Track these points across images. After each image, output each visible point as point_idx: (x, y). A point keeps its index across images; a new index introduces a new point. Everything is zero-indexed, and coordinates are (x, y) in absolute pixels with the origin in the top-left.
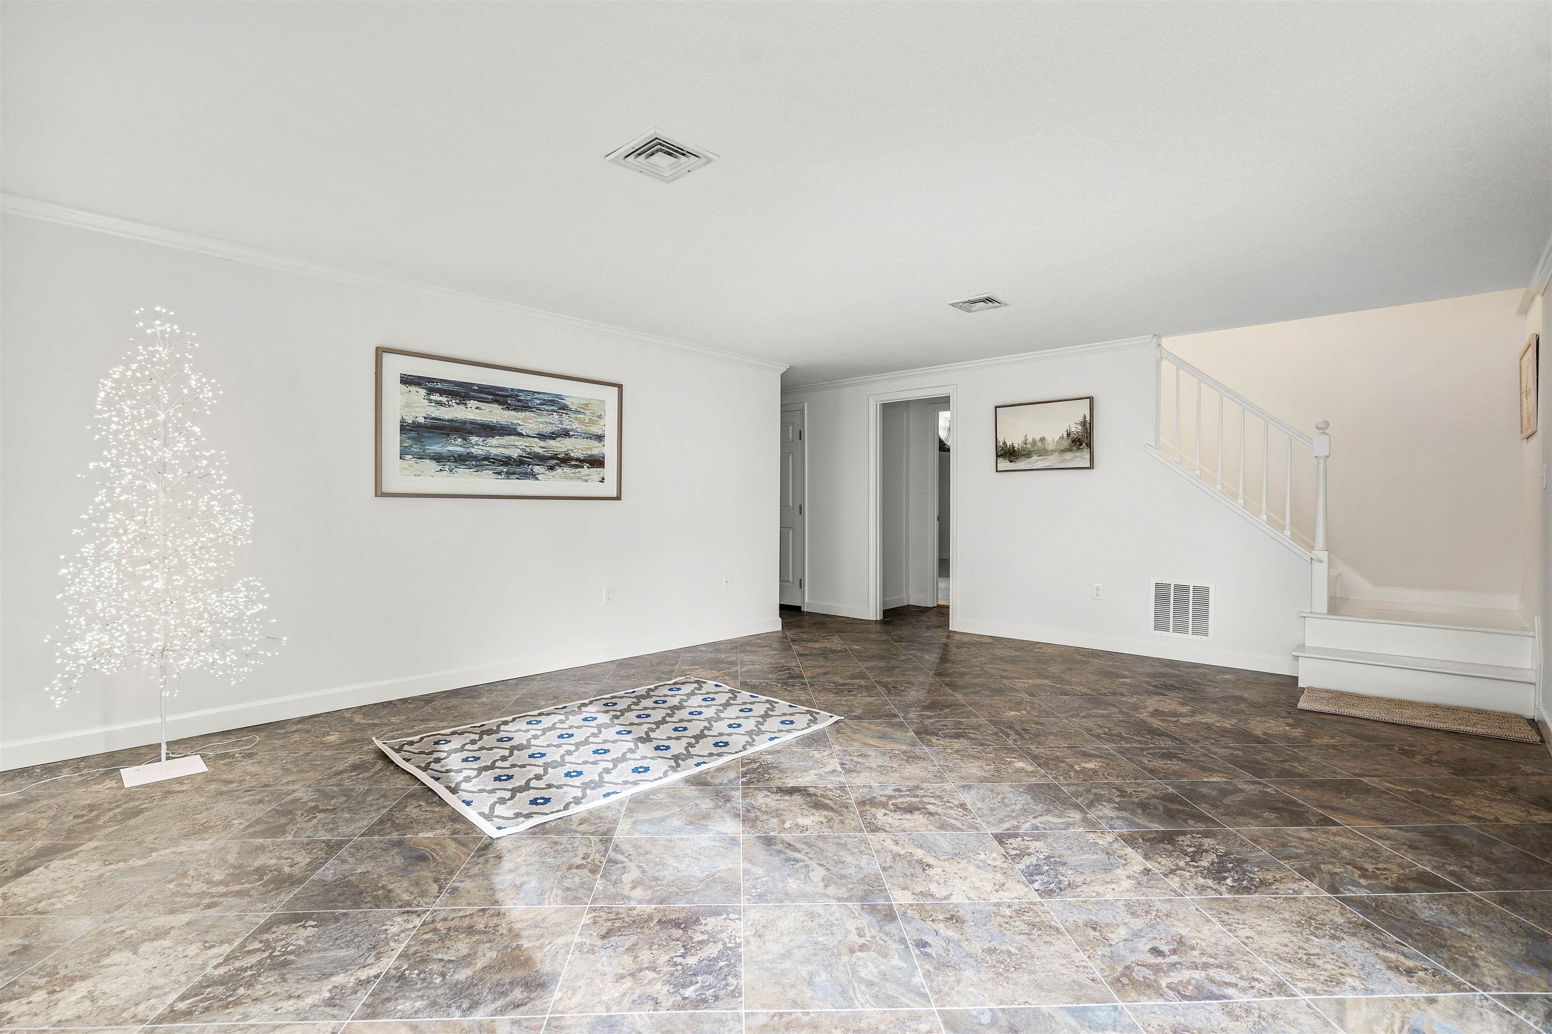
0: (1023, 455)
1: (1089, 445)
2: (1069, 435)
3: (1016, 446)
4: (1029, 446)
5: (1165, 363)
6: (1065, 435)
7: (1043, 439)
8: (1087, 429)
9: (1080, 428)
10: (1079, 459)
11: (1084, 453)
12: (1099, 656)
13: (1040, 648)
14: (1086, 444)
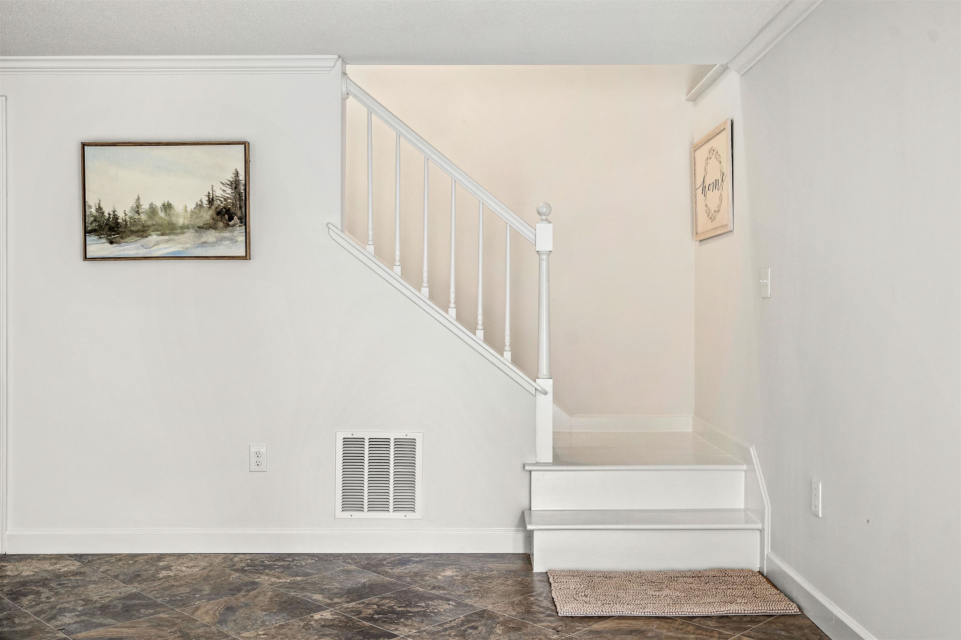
0: (133, 232)
1: (244, 220)
2: (211, 202)
3: (121, 215)
4: (143, 217)
5: (351, 101)
6: (205, 202)
7: (167, 207)
8: (240, 194)
9: (229, 191)
10: (227, 242)
11: (236, 233)
12: (266, 567)
13: (168, 568)
14: (240, 219)
